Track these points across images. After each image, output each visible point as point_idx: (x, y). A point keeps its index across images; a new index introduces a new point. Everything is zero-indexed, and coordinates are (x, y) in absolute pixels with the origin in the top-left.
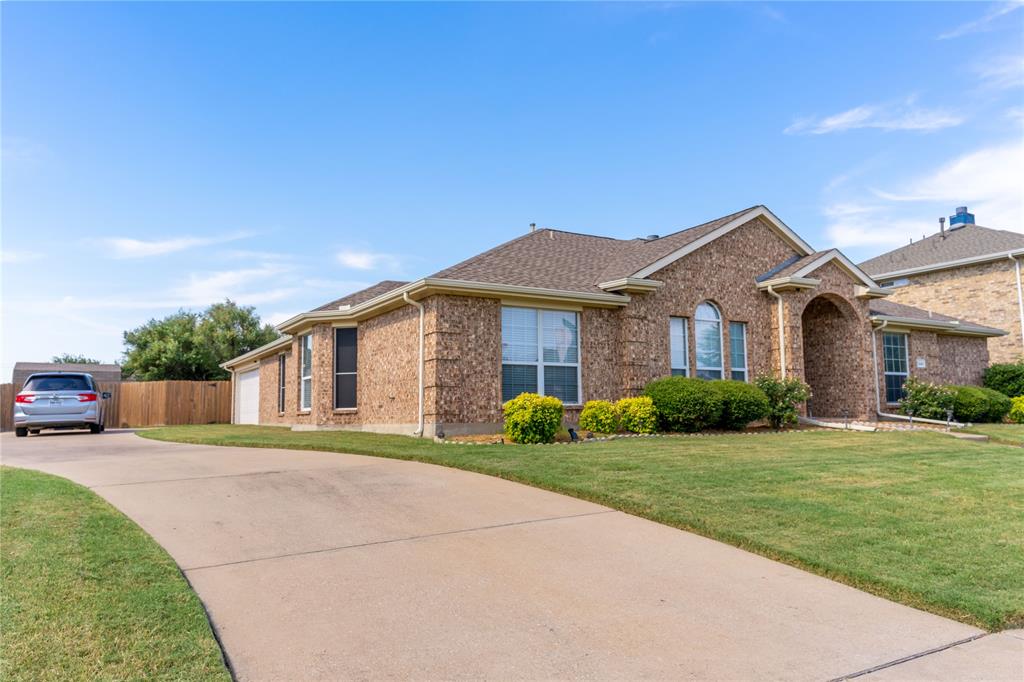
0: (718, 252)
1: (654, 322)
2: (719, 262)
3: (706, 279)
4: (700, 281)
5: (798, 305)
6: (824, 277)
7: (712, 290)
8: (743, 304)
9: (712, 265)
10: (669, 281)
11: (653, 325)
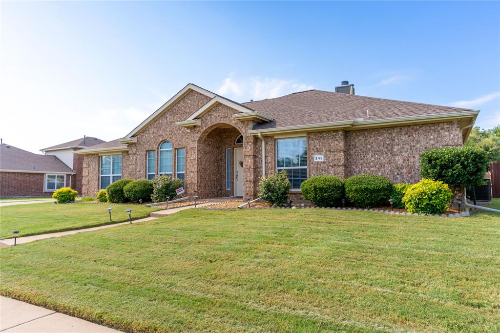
0: (170, 115)
1: (139, 155)
2: (171, 120)
3: (164, 130)
4: (161, 132)
5: (197, 135)
6: (215, 114)
7: (167, 135)
8: (182, 139)
9: (167, 123)
10: (146, 135)
11: (139, 156)
